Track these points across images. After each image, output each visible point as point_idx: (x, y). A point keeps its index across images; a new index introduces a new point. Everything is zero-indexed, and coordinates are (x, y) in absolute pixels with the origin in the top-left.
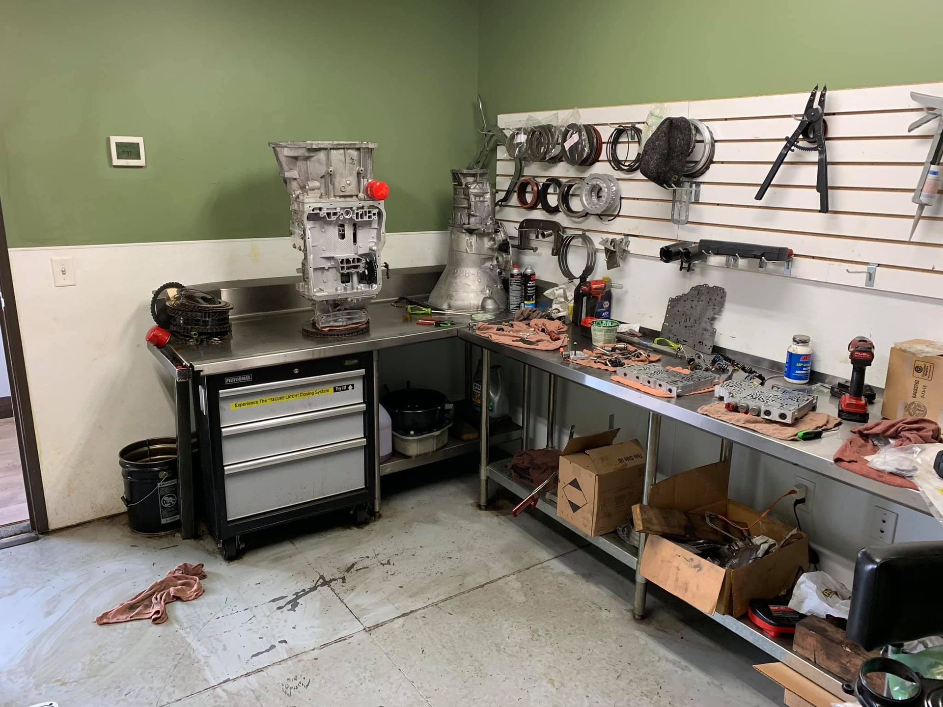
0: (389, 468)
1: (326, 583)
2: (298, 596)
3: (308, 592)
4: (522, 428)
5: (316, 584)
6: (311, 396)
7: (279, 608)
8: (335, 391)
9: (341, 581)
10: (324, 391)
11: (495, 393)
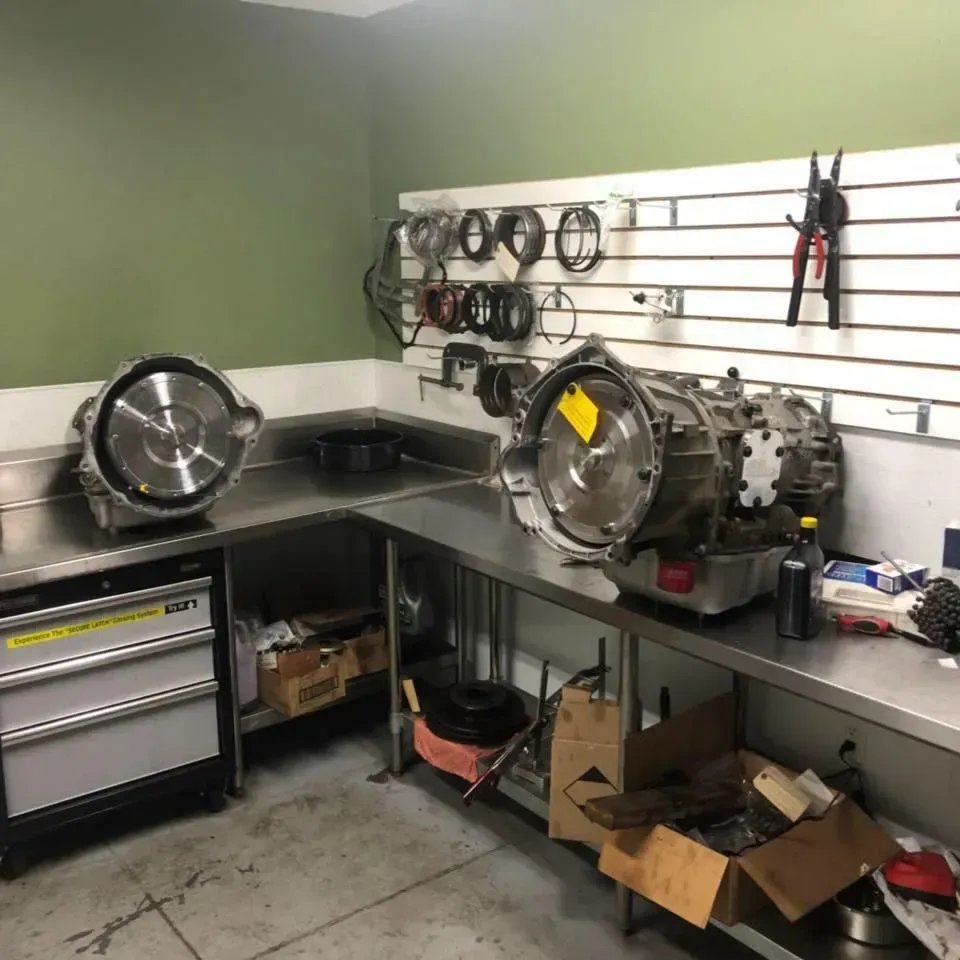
0: (255, 721)
1: (155, 905)
2: (110, 929)
3: (126, 923)
4: (455, 649)
5: (140, 906)
6: (130, 621)
7: (79, 951)
8: (168, 611)
9: (178, 900)
10: (150, 613)
11: (414, 600)
